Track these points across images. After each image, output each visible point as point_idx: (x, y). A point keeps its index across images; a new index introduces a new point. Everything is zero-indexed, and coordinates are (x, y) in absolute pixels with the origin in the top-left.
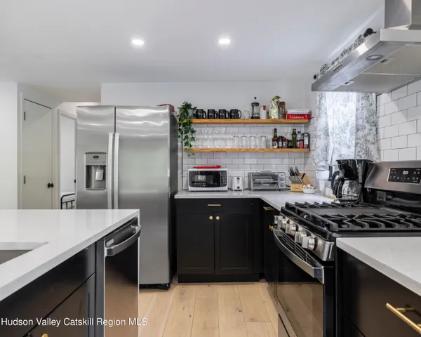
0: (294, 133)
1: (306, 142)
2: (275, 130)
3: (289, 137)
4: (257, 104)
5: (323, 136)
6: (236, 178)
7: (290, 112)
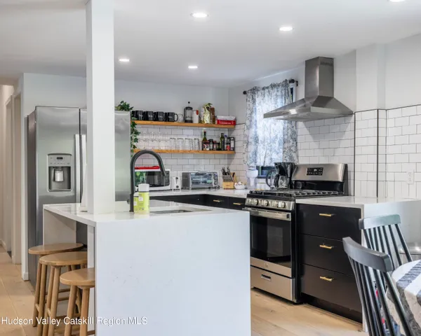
0: (223, 137)
1: (232, 145)
2: (205, 133)
3: (218, 140)
4: (191, 108)
5: (253, 143)
6: (174, 178)
7: (220, 117)
